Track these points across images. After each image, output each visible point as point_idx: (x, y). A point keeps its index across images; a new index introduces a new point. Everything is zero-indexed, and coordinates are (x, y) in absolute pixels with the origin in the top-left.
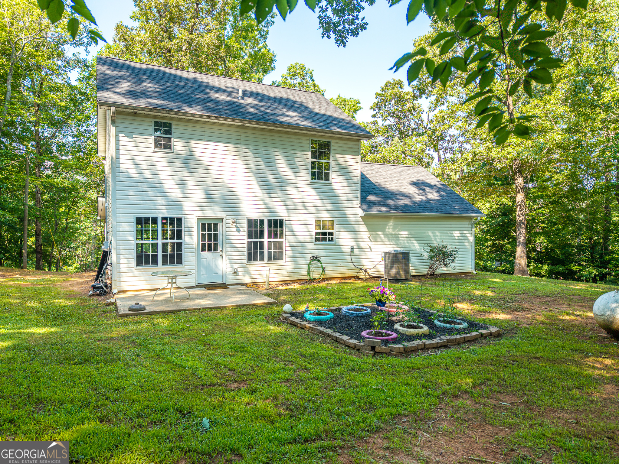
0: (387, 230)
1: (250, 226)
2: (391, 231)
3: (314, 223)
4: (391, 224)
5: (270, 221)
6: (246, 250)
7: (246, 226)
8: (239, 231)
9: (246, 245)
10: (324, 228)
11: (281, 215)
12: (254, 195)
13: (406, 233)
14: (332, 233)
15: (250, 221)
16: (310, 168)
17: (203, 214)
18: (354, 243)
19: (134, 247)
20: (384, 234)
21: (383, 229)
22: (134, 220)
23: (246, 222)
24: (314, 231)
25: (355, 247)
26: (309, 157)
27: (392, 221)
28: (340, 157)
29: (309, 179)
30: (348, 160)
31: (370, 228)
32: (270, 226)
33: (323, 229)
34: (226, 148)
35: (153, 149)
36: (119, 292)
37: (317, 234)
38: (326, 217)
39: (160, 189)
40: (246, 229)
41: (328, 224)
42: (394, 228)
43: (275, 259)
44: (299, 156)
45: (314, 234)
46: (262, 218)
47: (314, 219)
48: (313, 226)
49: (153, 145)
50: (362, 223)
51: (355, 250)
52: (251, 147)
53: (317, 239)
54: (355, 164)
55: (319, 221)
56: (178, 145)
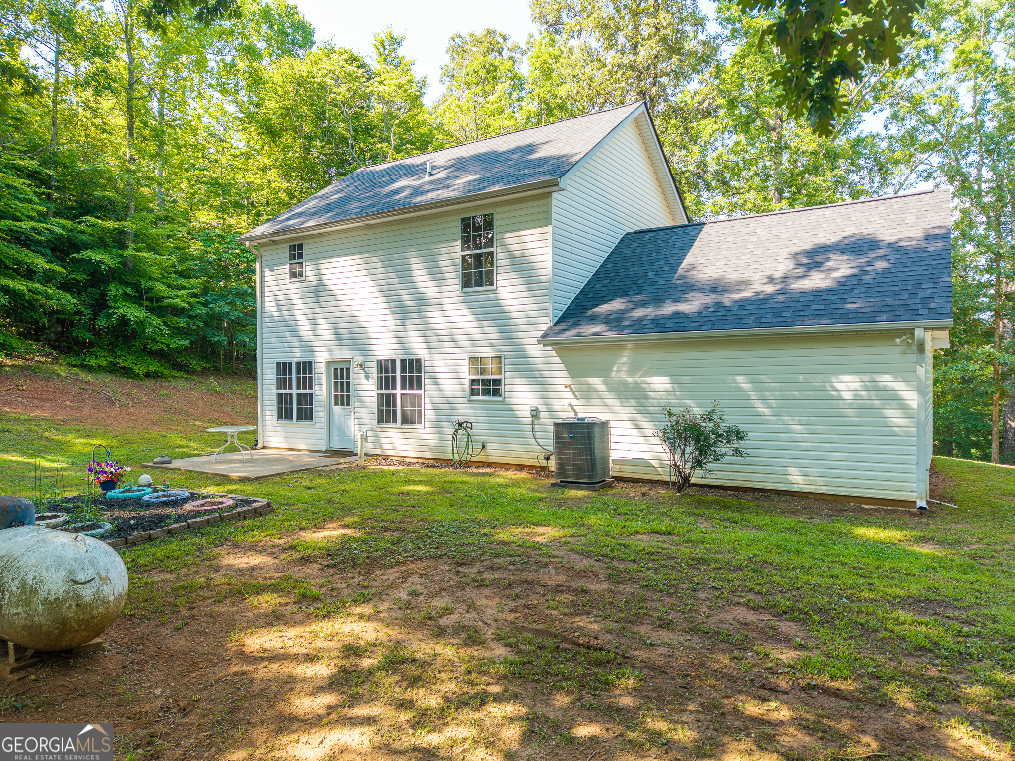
0: (613, 374)
1: (380, 371)
2: (623, 375)
3: (466, 363)
4: (624, 359)
5: (403, 361)
6: (375, 405)
7: (374, 370)
8: (367, 378)
9: (375, 399)
10: (483, 371)
11: (418, 351)
12: (383, 323)
13: (666, 379)
14: (499, 380)
15: (380, 363)
16: (460, 268)
17: (331, 355)
18: (540, 401)
19: (275, 398)
20: (605, 383)
21: (604, 373)
22: (275, 366)
23: (374, 364)
24: (467, 377)
25: (541, 408)
26: (459, 249)
27: (626, 353)
28: (511, 239)
29: (459, 287)
30: (527, 239)
31: (574, 371)
32: (404, 370)
33: (482, 374)
34: (352, 262)
35: (288, 280)
36: (264, 448)
37: (473, 381)
38: (486, 352)
39: (294, 329)
40: (375, 375)
41: (491, 365)
42: (632, 371)
43: (412, 423)
44: (444, 251)
45: (467, 382)
46: (393, 357)
47: (466, 357)
48: (466, 369)
49: (288, 276)
50: (557, 360)
51: (542, 415)
52: (380, 253)
53: (473, 392)
54: (541, 244)
55: (474, 360)
56: (309, 270)
